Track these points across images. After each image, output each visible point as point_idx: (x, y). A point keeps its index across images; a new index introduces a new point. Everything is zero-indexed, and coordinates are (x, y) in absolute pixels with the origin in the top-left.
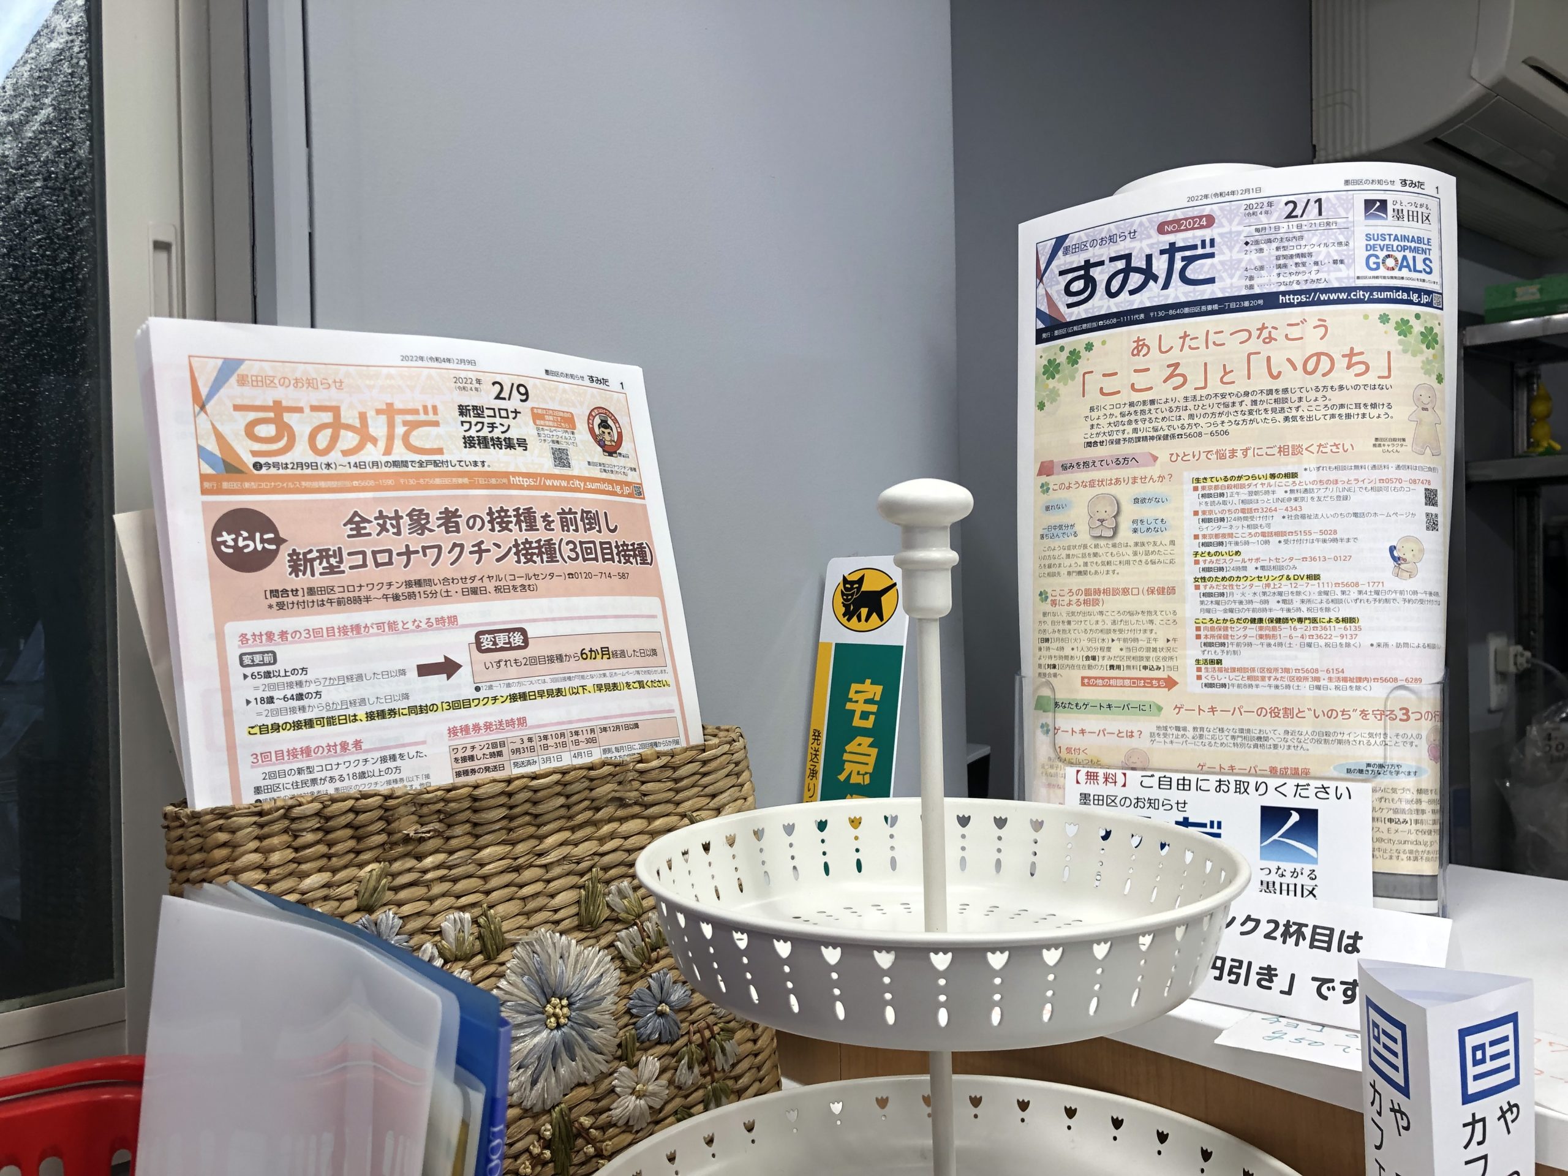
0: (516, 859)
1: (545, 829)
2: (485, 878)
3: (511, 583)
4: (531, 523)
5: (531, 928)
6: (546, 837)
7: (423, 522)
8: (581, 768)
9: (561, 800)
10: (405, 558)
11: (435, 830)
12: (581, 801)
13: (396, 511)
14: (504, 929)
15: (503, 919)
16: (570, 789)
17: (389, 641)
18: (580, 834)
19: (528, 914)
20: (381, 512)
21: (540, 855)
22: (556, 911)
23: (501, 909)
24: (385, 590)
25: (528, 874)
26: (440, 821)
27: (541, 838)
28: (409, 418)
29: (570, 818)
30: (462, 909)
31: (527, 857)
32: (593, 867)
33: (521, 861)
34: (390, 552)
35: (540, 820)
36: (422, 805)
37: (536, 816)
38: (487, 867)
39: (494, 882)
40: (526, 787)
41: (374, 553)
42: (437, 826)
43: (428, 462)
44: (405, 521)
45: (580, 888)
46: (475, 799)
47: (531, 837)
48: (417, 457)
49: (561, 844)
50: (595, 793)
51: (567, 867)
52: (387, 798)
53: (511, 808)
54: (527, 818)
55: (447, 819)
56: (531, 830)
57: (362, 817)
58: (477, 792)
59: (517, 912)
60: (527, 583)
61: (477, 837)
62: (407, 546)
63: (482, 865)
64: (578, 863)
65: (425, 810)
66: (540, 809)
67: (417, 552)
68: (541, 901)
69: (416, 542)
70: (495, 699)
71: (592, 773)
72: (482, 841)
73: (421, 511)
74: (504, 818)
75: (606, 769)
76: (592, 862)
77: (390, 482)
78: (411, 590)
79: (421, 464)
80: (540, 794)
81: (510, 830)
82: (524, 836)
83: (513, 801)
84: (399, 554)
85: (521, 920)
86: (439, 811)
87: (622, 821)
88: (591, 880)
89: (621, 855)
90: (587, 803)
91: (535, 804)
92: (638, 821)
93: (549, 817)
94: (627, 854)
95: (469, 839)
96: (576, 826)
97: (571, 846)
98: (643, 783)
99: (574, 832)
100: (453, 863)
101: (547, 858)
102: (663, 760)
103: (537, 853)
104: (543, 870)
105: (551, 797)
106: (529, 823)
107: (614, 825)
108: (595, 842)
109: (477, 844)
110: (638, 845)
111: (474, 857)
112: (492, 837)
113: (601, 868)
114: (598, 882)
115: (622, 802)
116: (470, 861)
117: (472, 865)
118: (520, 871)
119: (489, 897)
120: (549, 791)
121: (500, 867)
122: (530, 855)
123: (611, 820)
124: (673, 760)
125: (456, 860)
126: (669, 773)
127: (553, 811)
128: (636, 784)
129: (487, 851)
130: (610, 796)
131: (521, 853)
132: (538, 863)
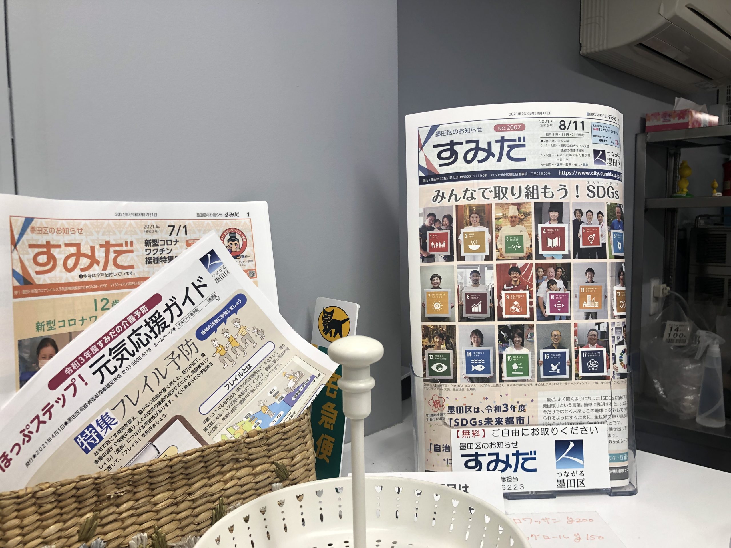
0: (175, 499)
1: (192, 481)
2: (157, 512)
5: (183, 536)
6: (193, 484)
8: (212, 447)
9: (202, 465)
11: (127, 491)
12: (214, 463)
14: (167, 539)
15: (167, 534)
16: (206, 459)
18: (213, 480)
19: (182, 528)
21: (190, 494)
22: (198, 525)
23: (166, 528)
25: (182, 506)
26: (130, 485)
27: (190, 485)
29: (207, 472)
30: (143, 531)
31: (182, 497)
32: (220, 497)
33: (179, 499)
35: (189, 477)
36: (118, 479)
37: (187, 475)
38: (158, 506)
39: (162, 514)
40: (181, 461)
42: (128, 488)
45: (212, 509)
46: (150, 472)
47: (185, 485)
49: (203, 487)
50: (221, 458)
51: (204, 500)
52: (96, 479)
53: (172, 473)
54: (182, 476)
55: (135, 484)
56: (185, 482)
57: (81, 491)
58: (150, 468)
59: (175, 528)
61: (153, 490)
63: (155, 505)
64: (212, 495)
65: (120, 481)
66: (189, 471)
68: (189, 520)
71: (220, 448)
72: (155, 492)
74: (169, 478)
75: (227, 445)
76: (220, 494)
80: (189, 464)
81: (173, 483)
82: (180, 486)
83: (173, 470)
85: (178, 532)
86: (130, 481)
87: (238, 469)
88: (219, 504)
89: (237, 489)
90: (217, 463)
91: (186, 468)
92: (247, 469)
93: (196, 474)
94: (240, 487)
95: (148, 492)
96: (211, 476)
97: (208, 488)
98: (250, 448)
99: (209, 479)
100: (139, 506)
101: (194, 495)
102: (261, 435)
103: (188, 494)
104: (191, 503)
105: (195, 464)
106: (183, 478)
107: (233, 472)
108: (222, 483)
109: (153, 494)
110: (246, 482)
111: (151, 501)
112: (162, 489)
113: (225, 497)
114: (224, 505)
115: (237, 460)
116: (148, 503)
117: (150, 505)
118: (178, 504)
119: (159, 522)
120: (194, 461)
121: (165, 505)
122: (185, 495)
123: (231, 470)
124: (266, 434)
125: (139, 504)
126: (265, 441)
127: (197, 470)
128: (245, 450)
129: (159, 496)
130: (230, 458)
131: (179, 495)
132: (188, 499)
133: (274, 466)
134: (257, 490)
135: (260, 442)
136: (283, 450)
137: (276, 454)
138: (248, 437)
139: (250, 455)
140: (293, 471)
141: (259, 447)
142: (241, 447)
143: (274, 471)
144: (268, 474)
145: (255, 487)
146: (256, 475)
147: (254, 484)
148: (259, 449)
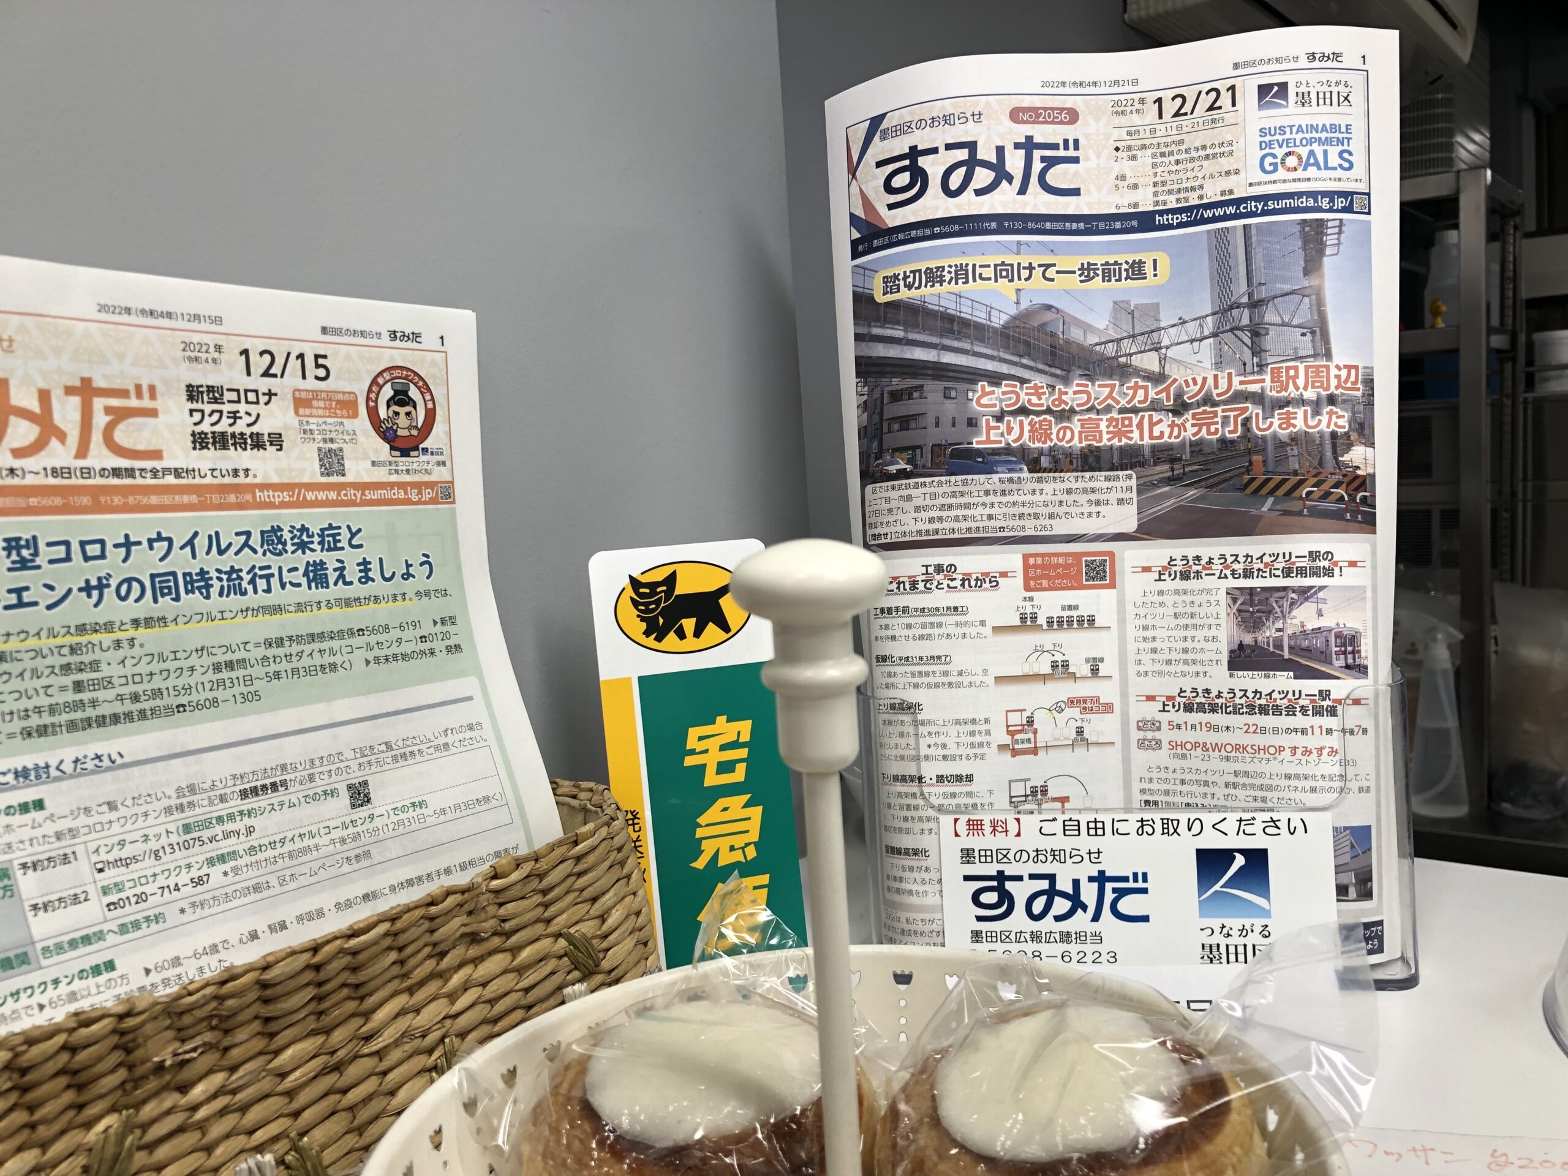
0: (333, 1053)
1: (371, 1001)
2: (290, 1094)
5: (366, 1149)
6: (374, 1010)
8: (416, 907)
9: (393, 956)
11: (204, 1044)
12: (420, 950)
14: (326, 1162)
16: (403, 938)
18: (422, 995)
19: (360, 1130)
23: (318, 1135)
25: (353, 1071)
26: (212, 1029)
27: (367, 1015)
29: (405, 976)
30: (259, 1149)
31: (350, 1046)
32: (444, 1037)
33: (341, 1054)
35: (363, 990)
36: (182, 1013)
37: (357, 986)
38: (292, 1077)
39: (303, 1098)
40: (341, 951)
42: (206, 1037)
45: (430, 1072)
46: (265, 986)
47: (354, 1015)
49: (398, 1015)
50: (437, 936)
51: (408, 1047)
52: (121, 1017)
53: (320, 984)
54: (345, 992)
55: (225, 1024)
56: (351, 1006)
57: (83, 1056)
58: (268, 976)
59: (343, 1130)
61: (272, 1035)
63: (283, 1076)
64: (424, 1035)
65: (187, 1019)
66: (362, 976)
68: (374, 1106)
71: (433, 910)
72: (279, 1040)
74: (312, 999)
75: (451, 901)
76: (444, 1030)
80: (361, 957)
81: (321, 1013)
82: (342, 1018)
83: (324, 974)
85: (350, 1141)
86: (209, 1016)
87: (478, 961)
88: (445, 1055)
89: (482, 1011)
90: (427, 950)
91: (355, 970)
92: (498, 957)
93: (379, 981)
94: (489, 1006)
95: (260, 1044)
96: (414, 985)
97: (411, 1016)
98: (501, 904)
99: (411, 995)
100: (241, 1083)
101: (380, 1039)
102: (526, 868)
103: (363, 1039)
104: (376, 1059)
105: (376, 956)
106: (349, 998)
107: (467, 970)
108: (443, 1001)
109: (273, 1046)
110: (502, 991)
111: (271, 1066)
112: (294, 1031)
113: (457, 1036)
115: (474, 938)
116: (264, 1074)
117: (268, 1078)
118: (342, 1068)
119: (300, 1120)
120: (375, 949)
121: (311, 1072)
122: (355, 1042)
123: (462, 964)
124: (538, 866)
125: (241, 1077)
126: (534, 883)
127: (380, 974)
128: (492, 909)
129: (289, 1053)
130: (458, 934)
131: (341, 1041)
132: (366, 1051)
133: (563, 942)
134: (529, 1006)
135: (525, 885)
136: (578, 901)
137: (563, 912)
138: (495, 876)
139: (504, 921)
140: (608, 949)
141: (523, 898)
142: (482, 902)
143: (565, 955)
144: (552, 963)
145: (523, 1002)
146: (521, 970)
147: (519, 994)
148: (525, 903)
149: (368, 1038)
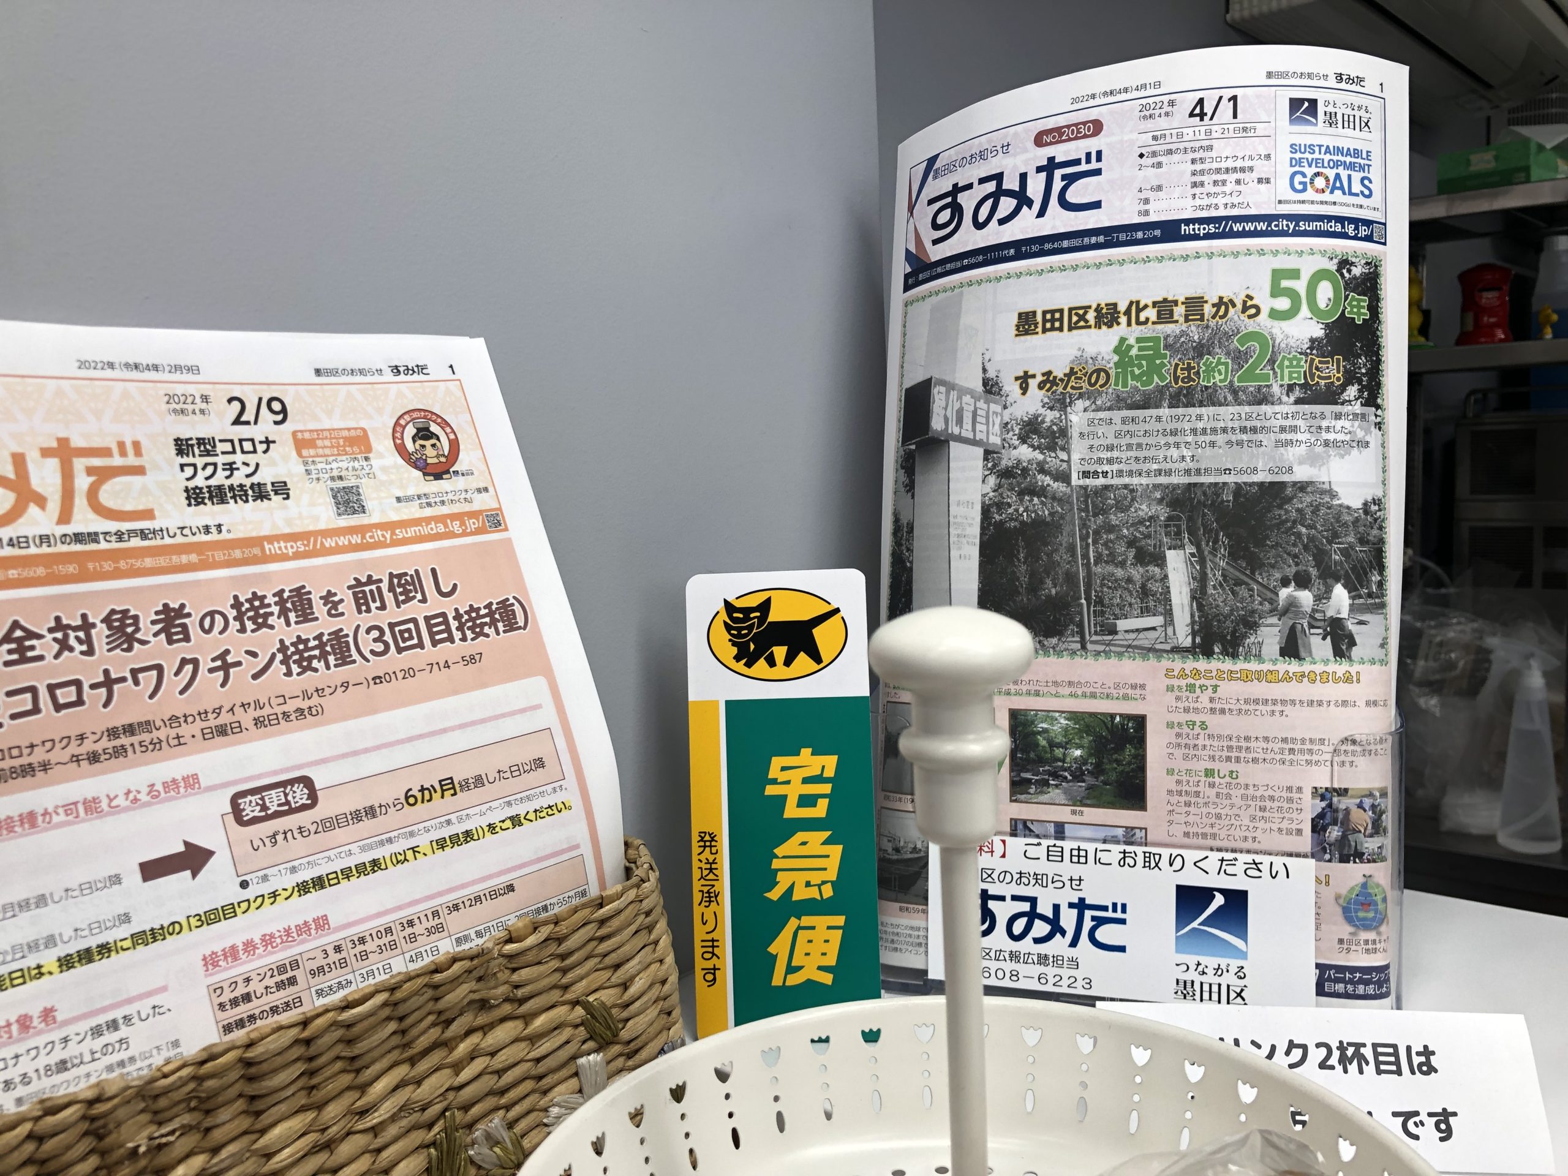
0: (323, 1131)
1: (366, 1075)
3: (279, 710)
4: (303, 610)
6: (370, 1083)
7: (130, 630)
8: (418, 975)
9: (392, 1027)
10: (103, 691)
11: (183, 1126)
12: (421, 1020)
13: (84, 617)
16: (402, 1010)
17: (89, 830)
18: (423, 1066)
20: (58, 619)
21: (365, 1115)
24: (74, 749)
25: (346, 1149)
26: (192, 1110)
27: (363, 1088)
28: (96, 462)
29: (406, 1046)
31: (342, 1123)
32: (446, 1110)
33: (334, 1130)
34: (78, 683)
35: (358, 1064)
36: (157, 1097)
37: (353, 1059)
38: (278, 1158)
40: (334, 1024)
41: (52, 688)
42: (187, 1119)
43: (130, 532)
44: (100, 633)
45: (429, 1146)
46: (251, 1064)
47: (349, 1088)
48: (113, 526)
49: (396, 1088)
50: (442, 1004)
51: (406, 1122)
52: (90, 1103)
53: (313, 1058)
54: (339, 1065)
55: (204, 1103)
56: (346, 1079)
58: (253, 1053)
60: (305, 705)
61: (259, 1114)
62: (106, 672)
63: (269, 1156)
64: (423, 1109)
65: (164, 1102)
66: (358, 1048)
67: (123, 680)
69: (120, 663)
70: (274, 895)
71: (438, 977)
72: (267, 1119)
73: (125, 612)
74: (302, 1074)
75: (457, 968)
76: (445, 1103)
77: (72, 569)
78: (117, 743)
79: (120, 536)
80: (355, 1030)
81: (316, 1088)
82: (335, 1093)
83: (313, 1049)
84: (93, 686)
86: (188, 1098)
87: (485, 1029)
88: (445, 1129)
89: (488, 1082)
90: (431, 1018)
91: (351, 1042)
92: (510, 1025)
93: (376, 1054)
94: (496, 1077)
95: (245, 1123)
96: (416, 1054)
97: (410, 1088)
98: (514, 970)
99: (413, 1065)
100: (223, 1165)
101: (376, 1114)
102: (545, 932)
103: (357, 1114)
104: (370, 1136)
105: (373, 1028)
106: (344, 1071)
107: (474, 1039)
108: (447, 1071)
109: (261, 1124)
110: (511, 1061)
111: (257, 1146)
112: (282, 1108)
113: (459, 1109)
114: (457, 1130)
115: (483, 1005)
116: (248, 1154)
117: (254, 1159)
118: (334, 1146)
120: (372, 1020)
121: (299, 1151)
122: (349, 1117)
123: (468, 1033)
124: (557, 929)
125: (223, 1160)
126: (552, 948)
127: (379, 1045)
128: (503, 976)
129: (277, 1131)
130: (466, 1001)
131: (334, 1117)
132: (360, 1126)
133: (579, 1011)
134: (540, 1078)
135: (541, 949)
136: (601, 966)
137: (582, 979)
138: (510, 940)
139: (517, 987)
140: (627, 1020)
141: (539, 963)
142: (494, 966)
143: (582, 1024)
144: (567, 1032)
145: (533, 1072)
146: (533, 1039)
147: (529, 1064)
148: (541, 968)
149: (363, 1113)
